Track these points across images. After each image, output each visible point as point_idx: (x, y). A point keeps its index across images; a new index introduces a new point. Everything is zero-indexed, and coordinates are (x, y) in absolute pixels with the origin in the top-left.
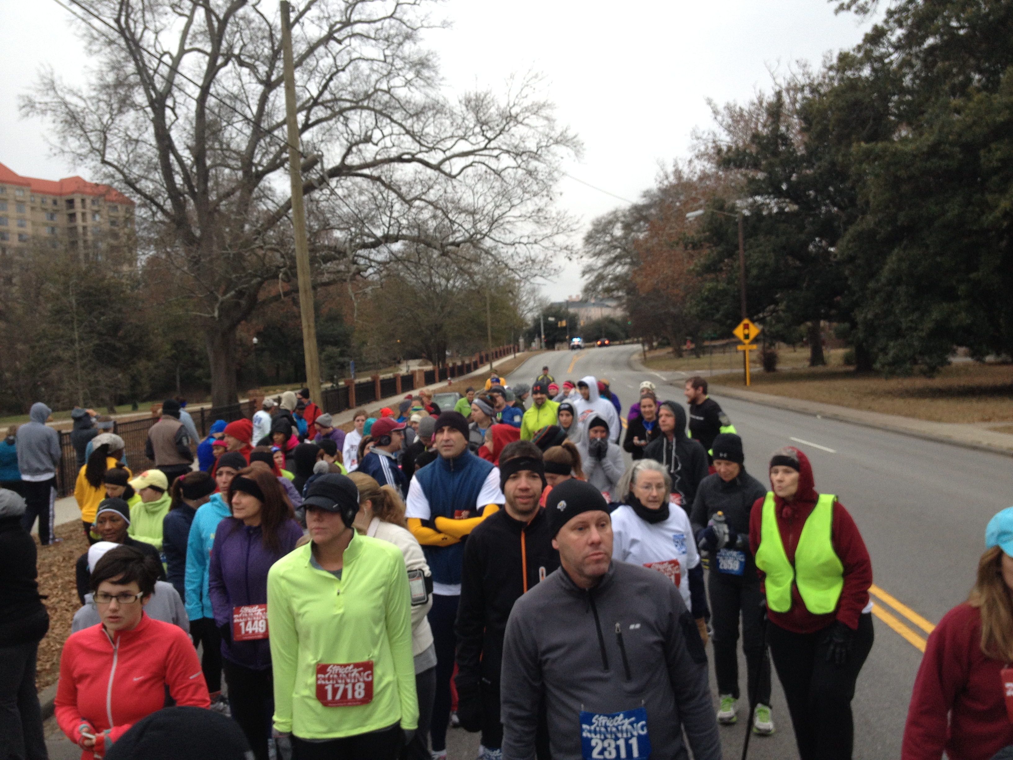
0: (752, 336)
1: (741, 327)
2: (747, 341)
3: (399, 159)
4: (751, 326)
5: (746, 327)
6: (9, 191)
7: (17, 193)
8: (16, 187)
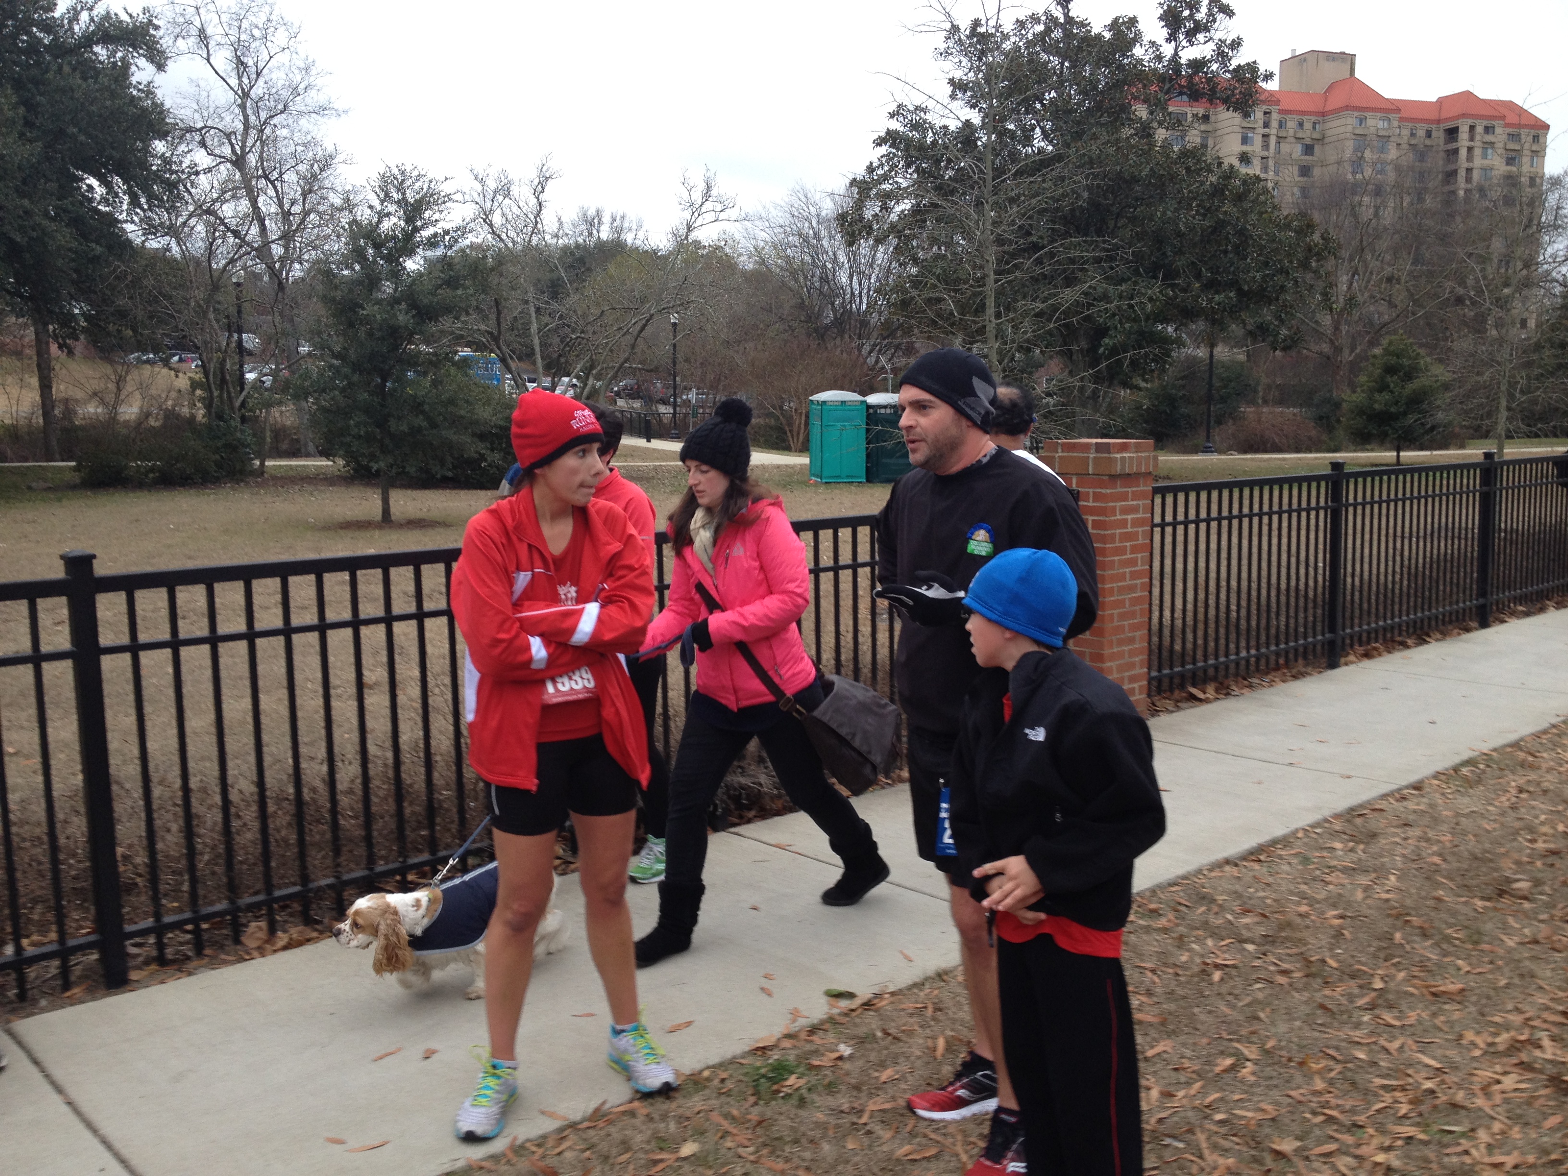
6: (1370, 122)
7: (1380, 124)
8: (1380, 115)
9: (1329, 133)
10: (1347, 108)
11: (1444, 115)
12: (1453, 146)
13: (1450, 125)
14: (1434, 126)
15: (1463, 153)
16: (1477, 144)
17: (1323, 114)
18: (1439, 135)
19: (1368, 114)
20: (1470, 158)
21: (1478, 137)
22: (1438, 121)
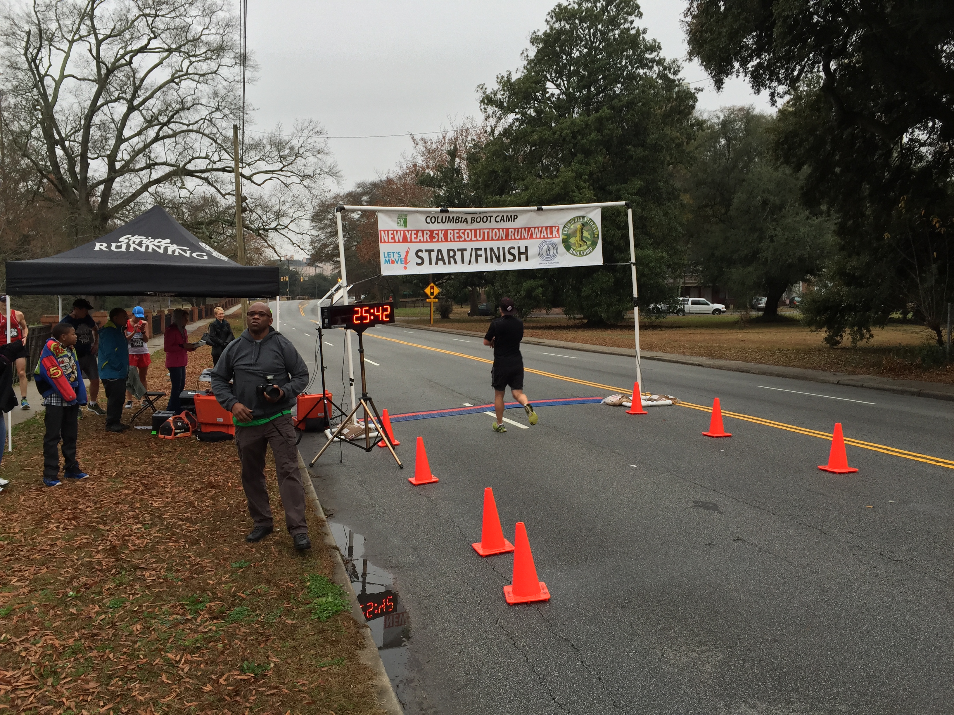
0: (435, 294)
1: (429, 287)
2: (432, 297)
3: (224, 170)
4: (435, 287)
5: (432, 288)
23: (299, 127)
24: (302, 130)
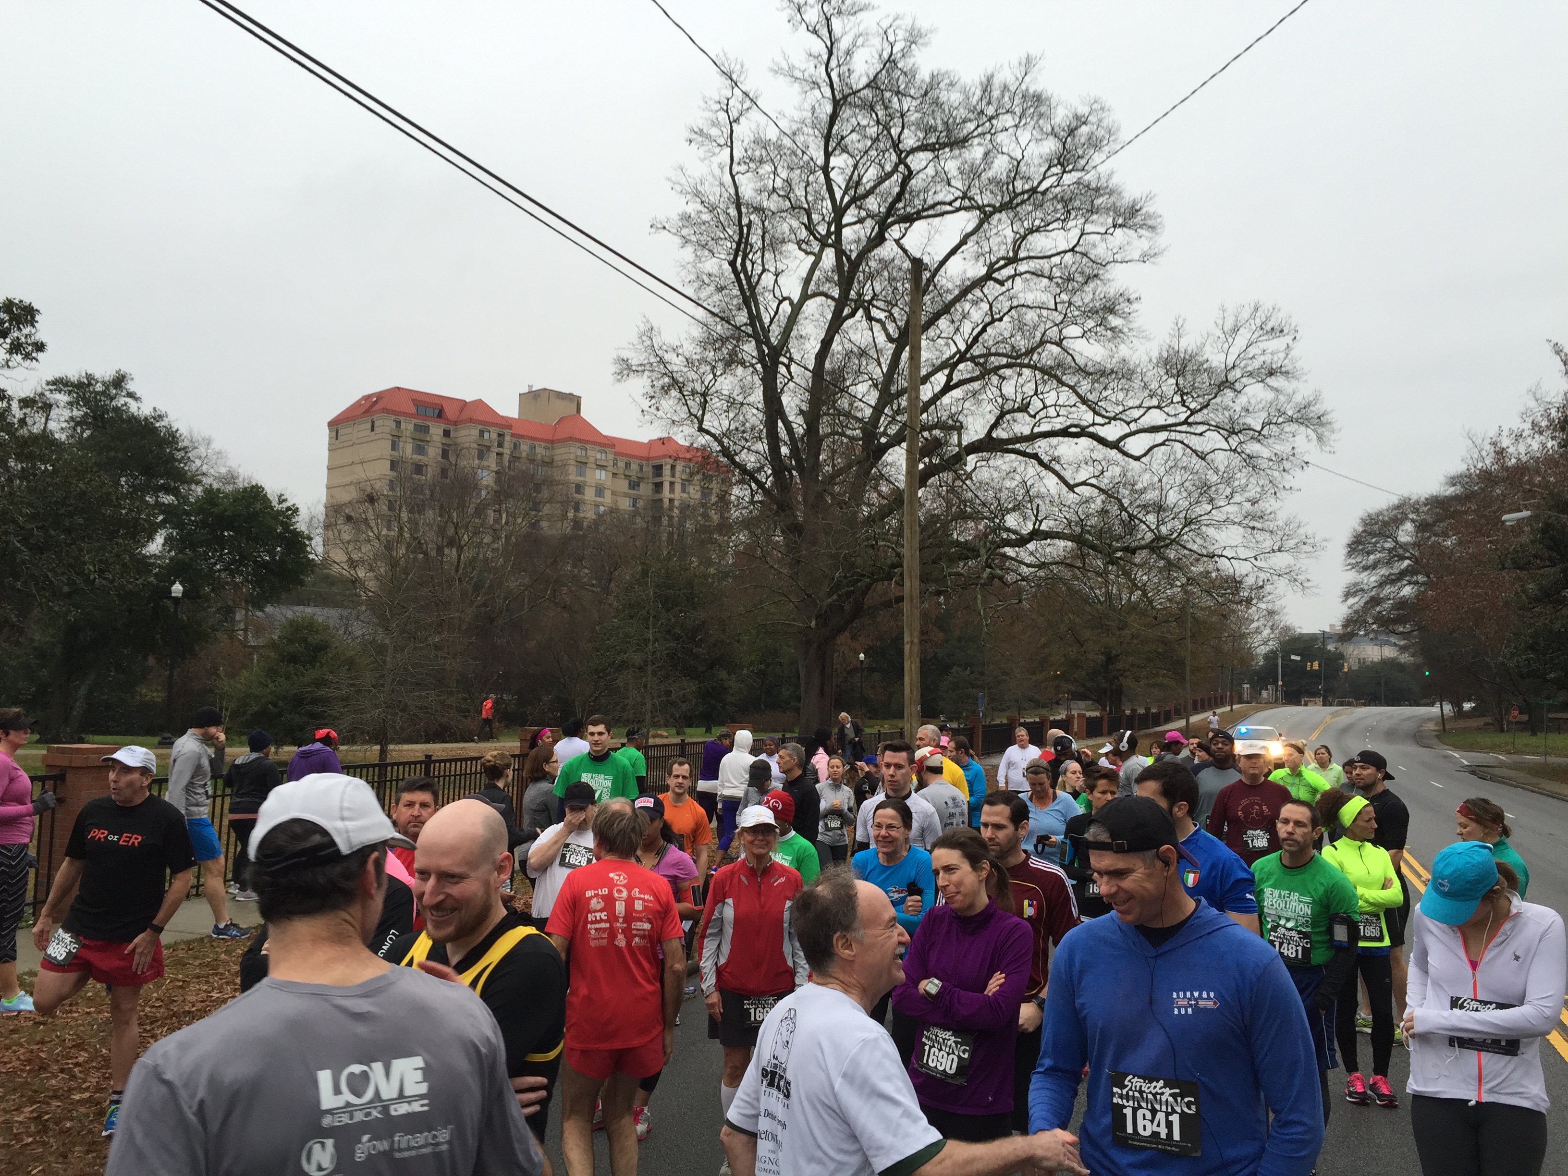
3: (1064, 433)
6: (590, 453)
7: (599, 456)
8: (598, 448)
9: (556, 458)
10: (571, 439)
11: (652, 455)
12: (658, 480)
13: (657, 462)
14: (644, 463)
15: (666, 486)
16: (677, 480)
17: (552, 442)
18: (648, 470)
19: (588, 446)
20: (672, 490)
21: (678, 474)
22: (648, 459)
23: (1228, 326)
24: (1235, 330)
